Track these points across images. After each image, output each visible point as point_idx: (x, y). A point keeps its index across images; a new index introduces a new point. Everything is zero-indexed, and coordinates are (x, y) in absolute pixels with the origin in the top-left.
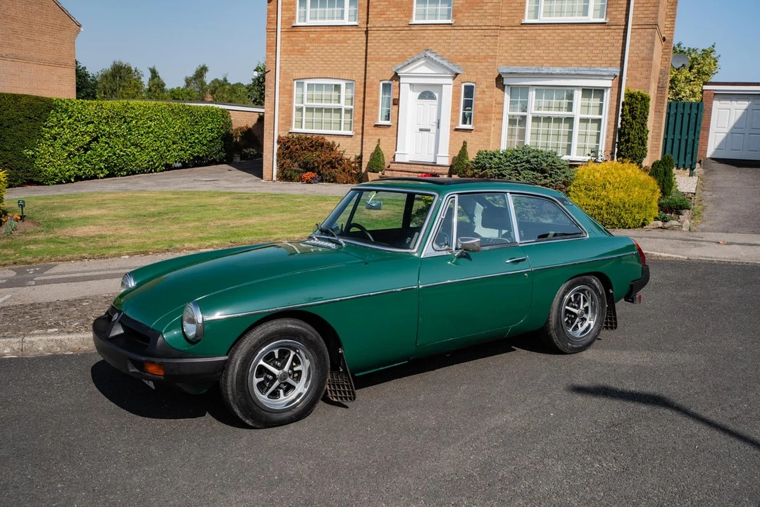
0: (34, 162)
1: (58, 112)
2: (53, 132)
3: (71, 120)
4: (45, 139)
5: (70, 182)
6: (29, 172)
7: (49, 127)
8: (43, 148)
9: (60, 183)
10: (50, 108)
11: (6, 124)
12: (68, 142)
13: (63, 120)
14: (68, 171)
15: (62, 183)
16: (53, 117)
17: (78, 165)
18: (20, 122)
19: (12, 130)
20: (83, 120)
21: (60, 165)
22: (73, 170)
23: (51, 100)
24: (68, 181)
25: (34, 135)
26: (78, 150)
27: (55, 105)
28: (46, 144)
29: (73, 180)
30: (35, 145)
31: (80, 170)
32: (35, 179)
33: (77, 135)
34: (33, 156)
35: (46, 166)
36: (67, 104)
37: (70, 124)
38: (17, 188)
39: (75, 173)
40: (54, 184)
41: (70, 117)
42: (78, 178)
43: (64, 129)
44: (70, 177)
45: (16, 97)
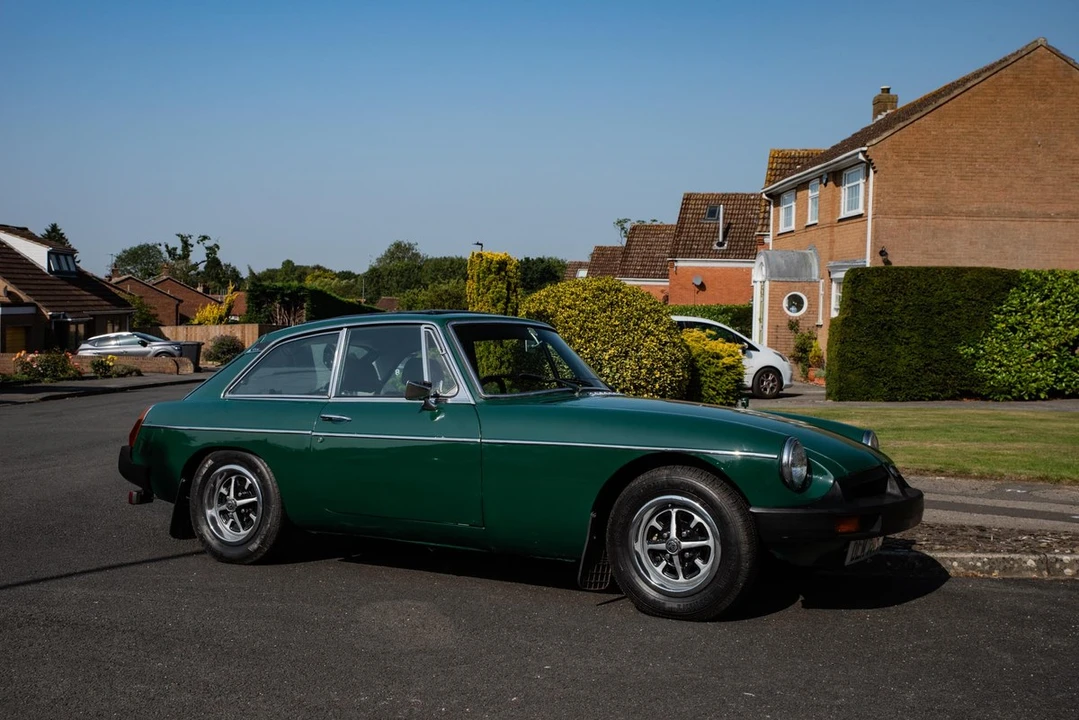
0: (974, 364)
1: (1024, 290)
2: (1012, 320)
3: (1046, 303)
4: (997, 332)
5: (1038, 398)
6: (964, 379)
7: (1005, 314)
8: (991, 343)
9: (1020, 399)
10: (1011, 285)
11: (935, 310)
12: (1038, 336)
13: (1031, 302)
14: (1034, 381)
15: (1024, 400)
16: (1013, 299)
17: (1057, 373)
18: (957, 306)
19: (943, 318)
20: (1069, 302)
21: (1020, 372)
22: (1043, 379)
23: (1015, 273)
24: (1034, 397)
25: (979, 325)
26: (1057, 349)
27: (1021, 281)
28: (997, 338)
29: (1042, 396)
30: (978, 339)
31: (1061, 381)
32: (976, 390)
33: (1056, 325)
34: (973, 355)
35: (994, 371)
36: (1046, 279)
37: (1043, 308)
38: (946, 402)
39: (1048, 385)
40: (1006, 399)
41: (1047, 297)
42: (1054, 394)
43: (1032, 316)
44: (1039, 390)
45: (958, 272)
